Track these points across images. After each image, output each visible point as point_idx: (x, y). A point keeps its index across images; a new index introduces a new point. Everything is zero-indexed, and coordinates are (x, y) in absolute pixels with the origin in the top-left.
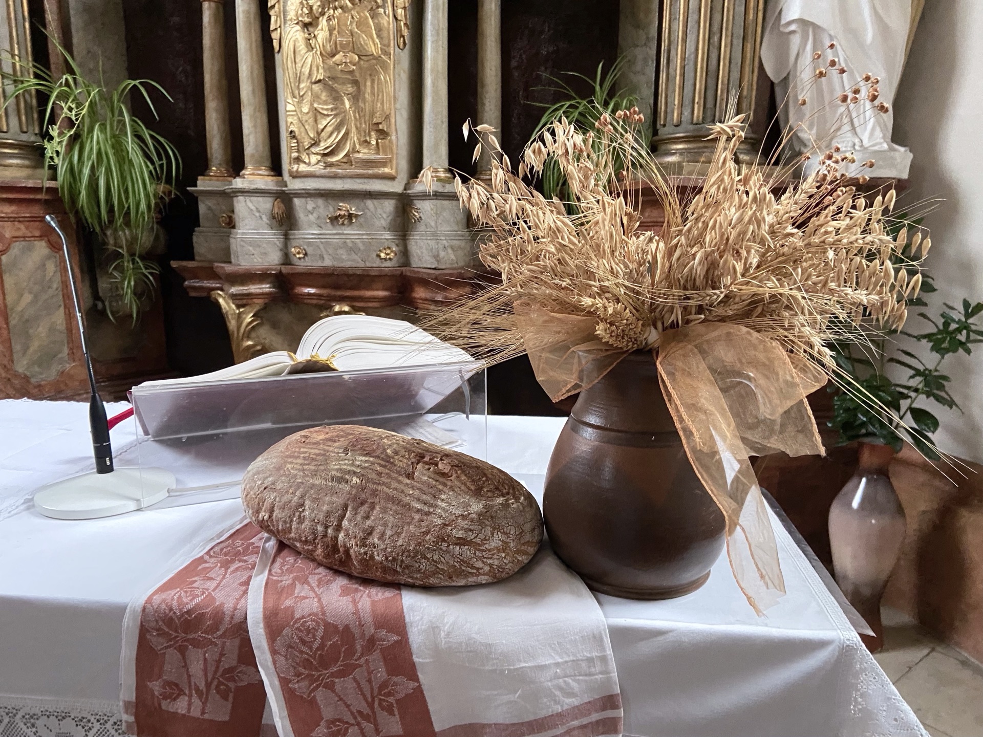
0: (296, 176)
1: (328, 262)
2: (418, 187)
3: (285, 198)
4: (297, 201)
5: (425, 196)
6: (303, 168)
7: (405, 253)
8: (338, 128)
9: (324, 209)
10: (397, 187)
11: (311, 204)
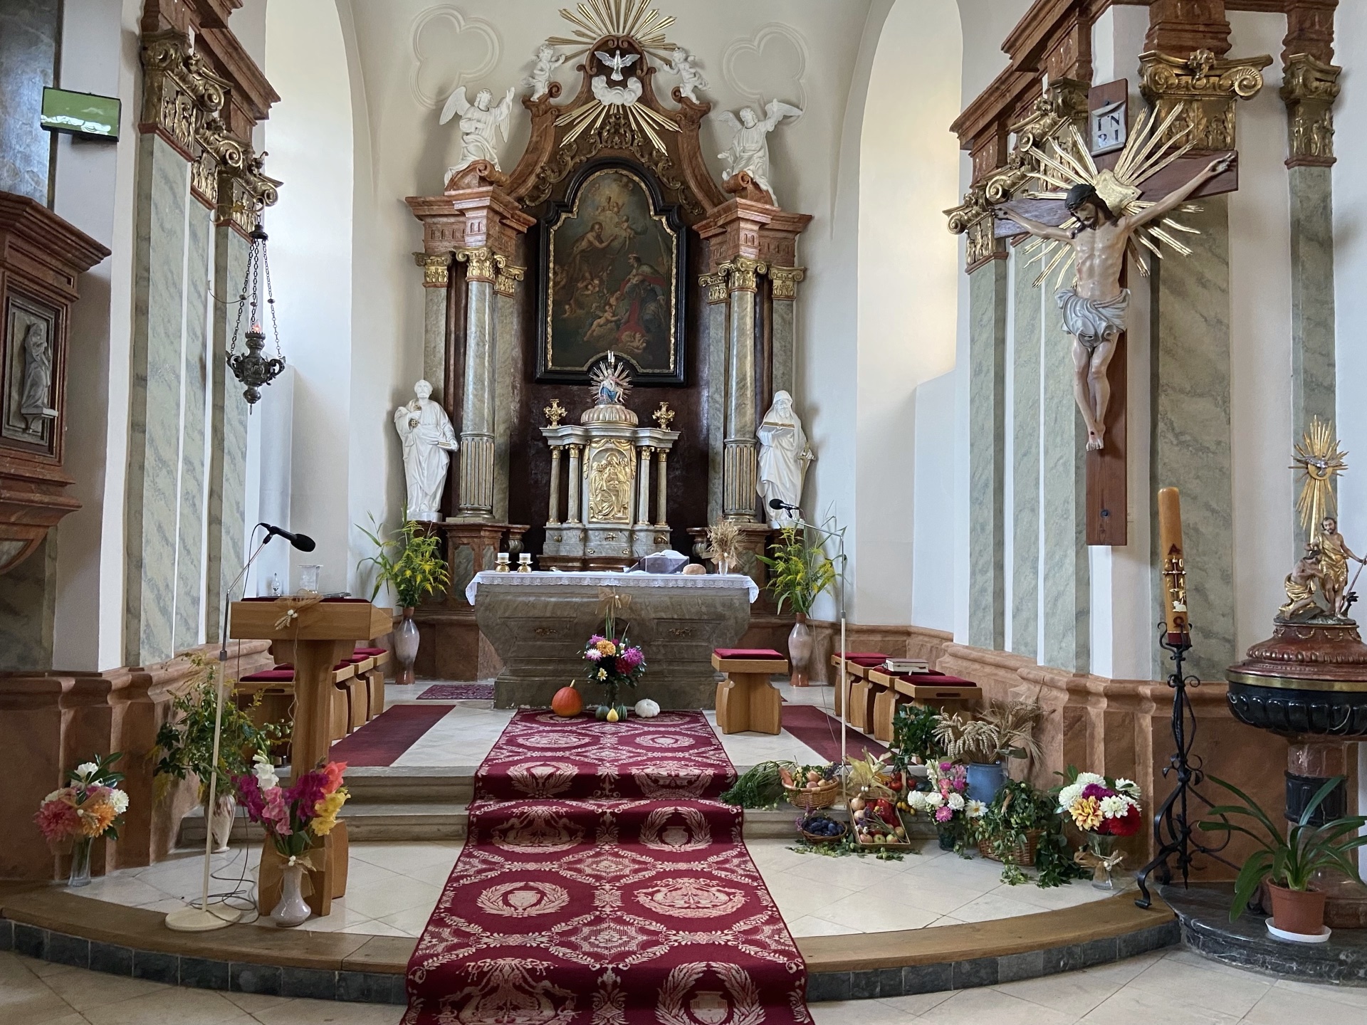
0: (590, 523)
1: (604, 555)
2: (637, 527)
3: (585, 531)
4: (590, 532)
5: (641, 531)
6: (594, 520)
7: (631, 552)
8: (610, 506)
9: (603, 535)
10: (629, 527)
11: (597, 533)
